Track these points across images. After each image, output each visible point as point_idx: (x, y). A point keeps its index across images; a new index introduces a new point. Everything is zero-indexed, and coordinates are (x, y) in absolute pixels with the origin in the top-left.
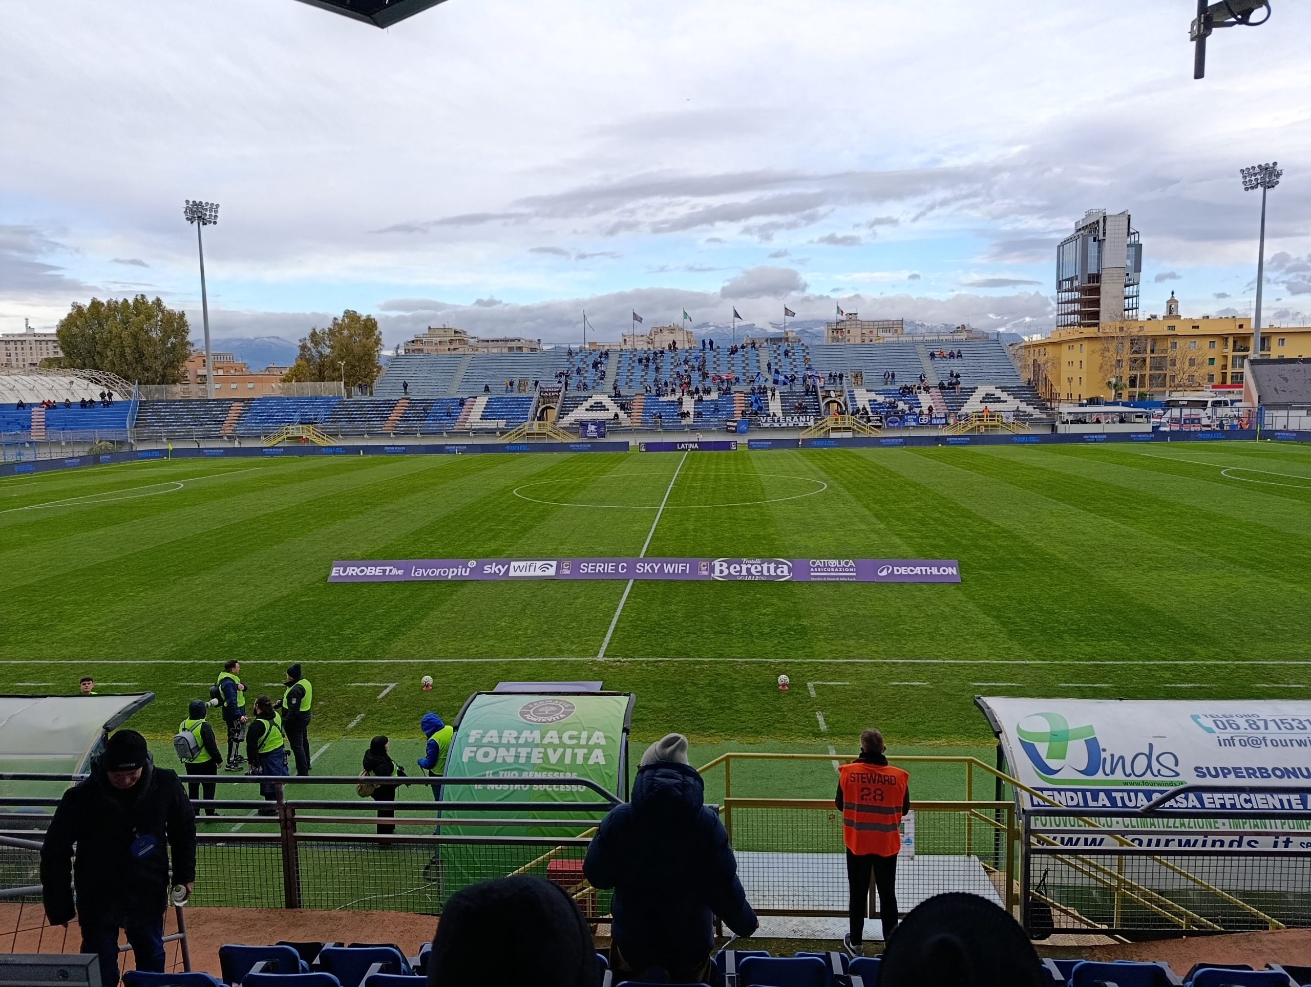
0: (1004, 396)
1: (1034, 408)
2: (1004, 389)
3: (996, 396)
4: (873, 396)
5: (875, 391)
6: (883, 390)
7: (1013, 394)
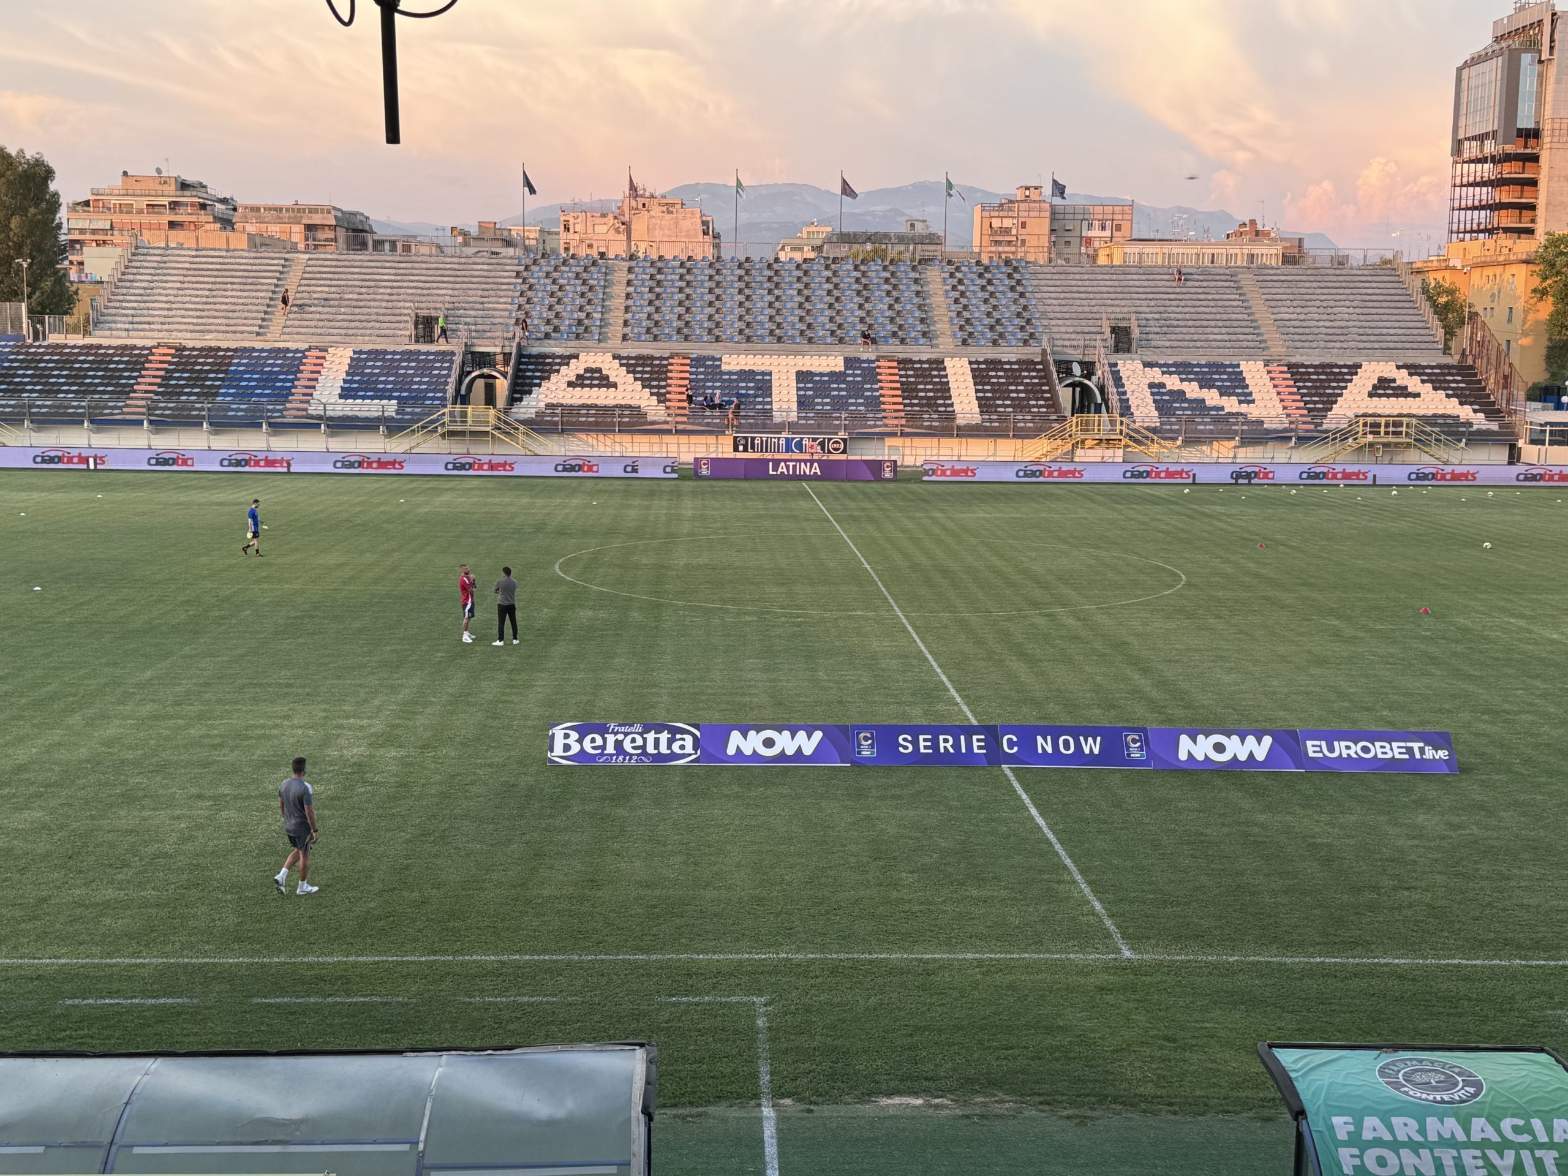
0: (1413, 383)
1: (1475, 411)
2: (1414, 369)
3: (1398, 383)
4: (1156, 375)
5: (1160, 366)
6: (1175, 365)
7: (1431, 382)
